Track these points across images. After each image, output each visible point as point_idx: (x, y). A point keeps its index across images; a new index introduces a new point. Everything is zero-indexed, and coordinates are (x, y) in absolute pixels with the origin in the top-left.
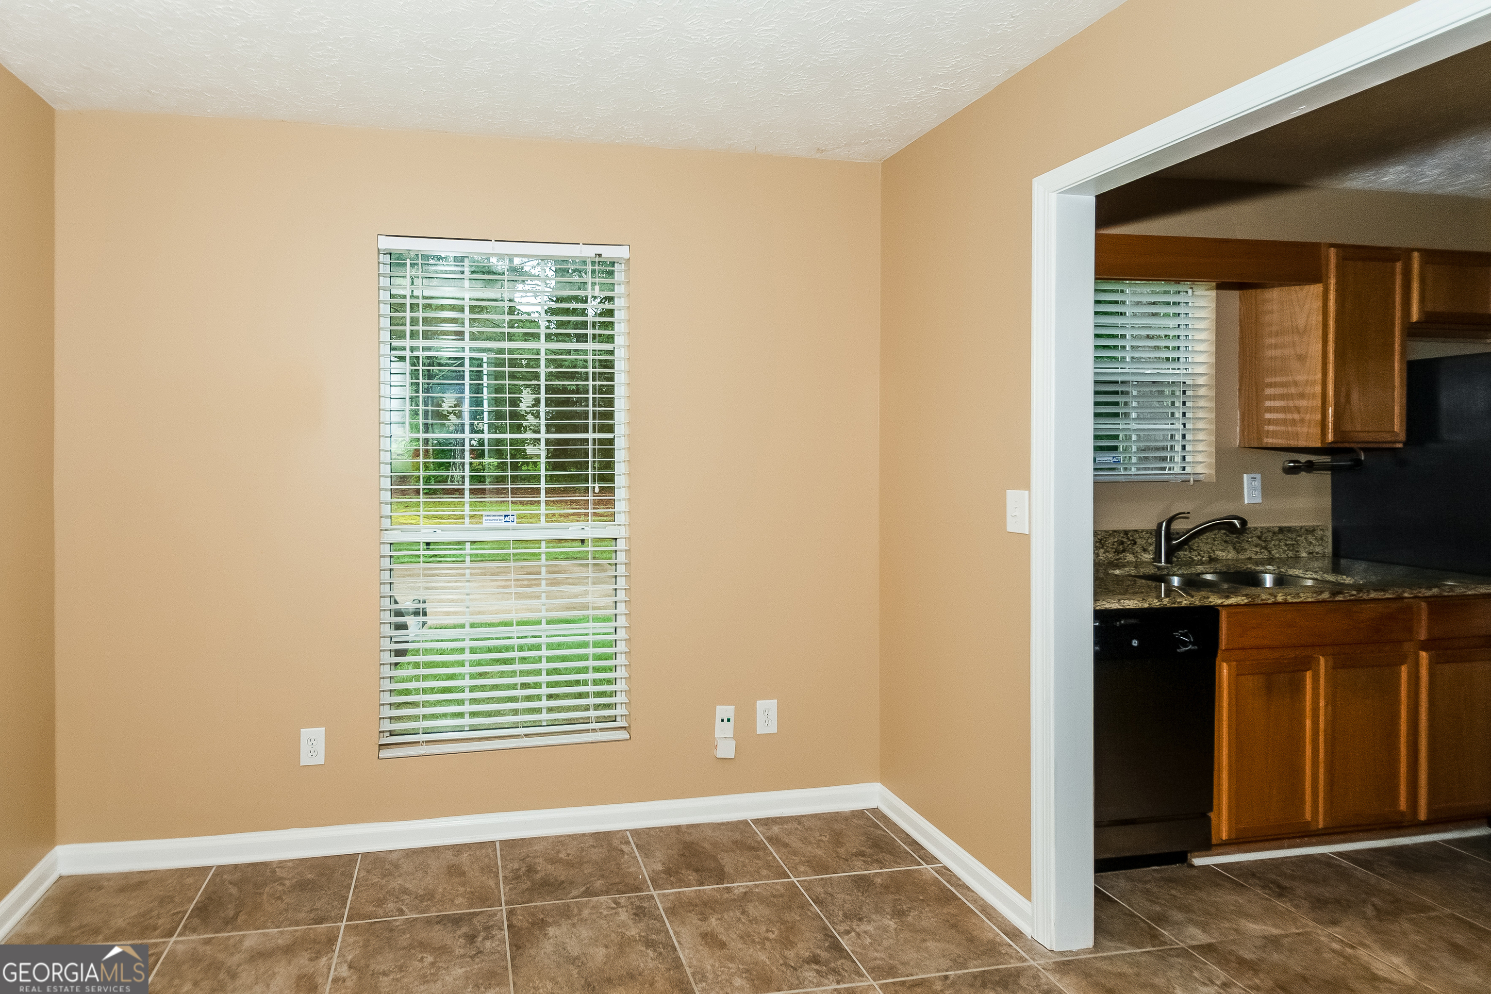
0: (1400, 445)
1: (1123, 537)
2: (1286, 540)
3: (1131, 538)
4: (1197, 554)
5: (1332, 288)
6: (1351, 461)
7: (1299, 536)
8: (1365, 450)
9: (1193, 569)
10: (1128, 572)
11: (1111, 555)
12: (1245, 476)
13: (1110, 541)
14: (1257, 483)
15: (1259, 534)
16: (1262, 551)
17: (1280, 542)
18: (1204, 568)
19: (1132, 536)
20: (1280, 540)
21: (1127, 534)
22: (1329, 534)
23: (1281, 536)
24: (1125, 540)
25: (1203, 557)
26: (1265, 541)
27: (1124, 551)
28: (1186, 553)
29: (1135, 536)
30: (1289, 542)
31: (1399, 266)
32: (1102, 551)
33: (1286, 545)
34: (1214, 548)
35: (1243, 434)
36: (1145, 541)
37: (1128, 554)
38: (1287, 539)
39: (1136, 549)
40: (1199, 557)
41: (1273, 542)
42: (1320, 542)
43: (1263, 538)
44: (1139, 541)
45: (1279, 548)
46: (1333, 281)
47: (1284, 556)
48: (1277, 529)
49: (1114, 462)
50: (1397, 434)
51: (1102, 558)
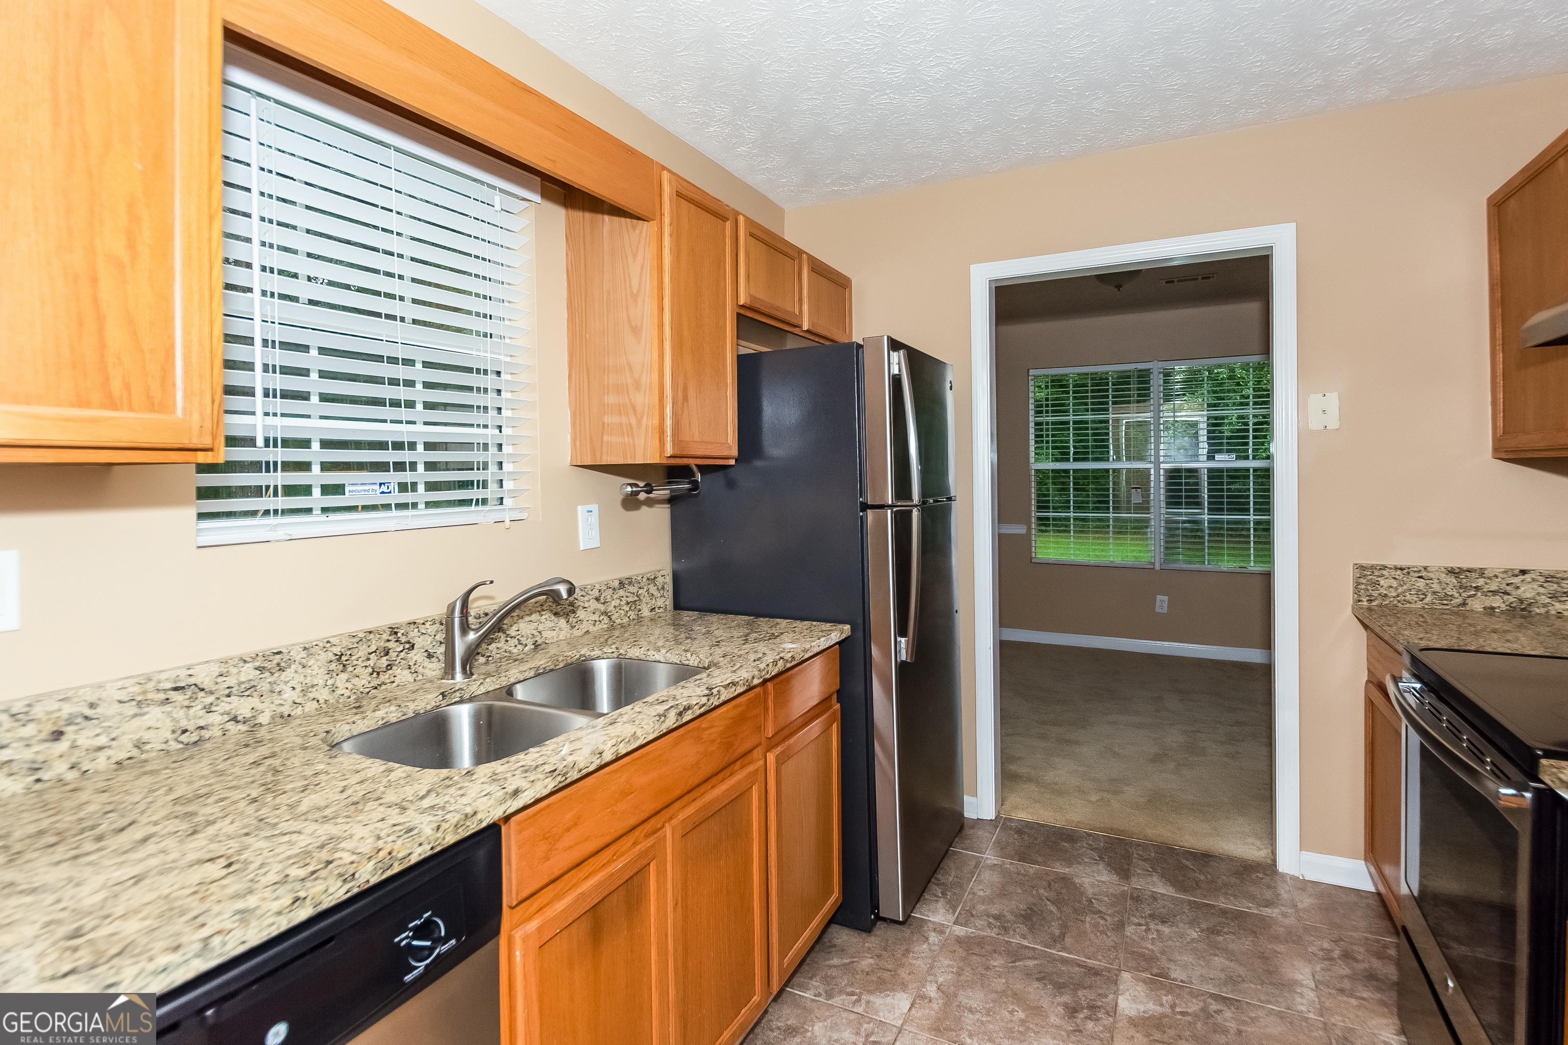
0: (732, 462)
1: (388, 641)
2: (627, 597)
3: (403, 639)
4: (517, 642)
5: (667, 230)
6: (689, 483)
7: (640, 588)
8: (703, 469)
9: (504, 679)
10: (383, 719)
11: (364, 682)
12: (579, 508)
13: (360, 654)
14: (594, 519)
15: (597, 594)
16: (601, 618)
17: (621, 600)
18: (521, 672)
19: (405, 634)
20: (620, 598)
21: (396, 633)
22: (669, 580)
23: (621, 593)
24: (391, 645)
25: (526, 645)
26: (604, 603)
27: (389, 667)
28: (499, 645)
29: (411, 634)
30: (630, 600)
31: (728, 224)
32: (344, 676)
33: (628, 603)
34: (541, 628)
35: (575, 445)
36: (430, 639)
37: (399, 671)
38: (629, 594)
39: (415, 658)
40: (520, 647)
41: (613, 603)
42: (662, 592)
43: (602, 598)
44: (419, 642)
45: (620, 609)
46: (667, 220)
47: (626, 620)
48: (616, 584)
49: (383, 493)
50: (730, 447)
51: (344, 691)
